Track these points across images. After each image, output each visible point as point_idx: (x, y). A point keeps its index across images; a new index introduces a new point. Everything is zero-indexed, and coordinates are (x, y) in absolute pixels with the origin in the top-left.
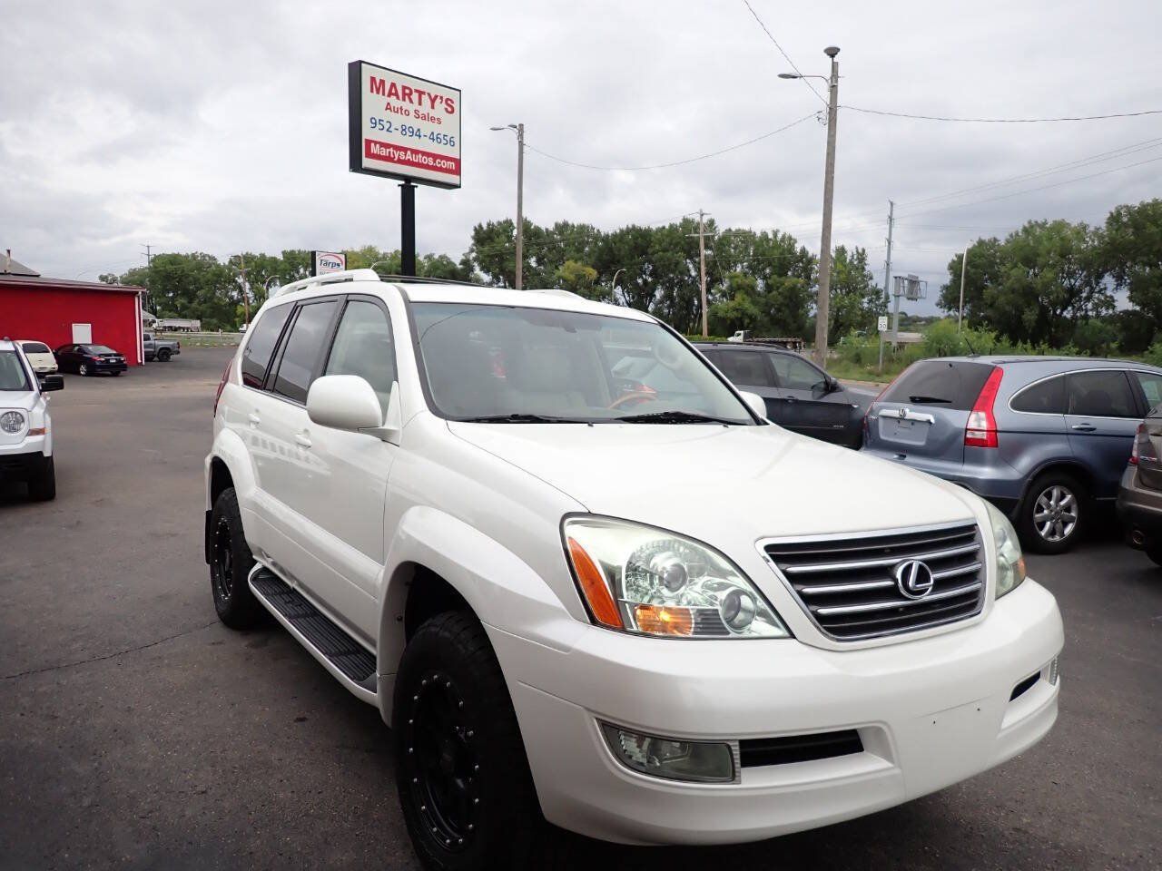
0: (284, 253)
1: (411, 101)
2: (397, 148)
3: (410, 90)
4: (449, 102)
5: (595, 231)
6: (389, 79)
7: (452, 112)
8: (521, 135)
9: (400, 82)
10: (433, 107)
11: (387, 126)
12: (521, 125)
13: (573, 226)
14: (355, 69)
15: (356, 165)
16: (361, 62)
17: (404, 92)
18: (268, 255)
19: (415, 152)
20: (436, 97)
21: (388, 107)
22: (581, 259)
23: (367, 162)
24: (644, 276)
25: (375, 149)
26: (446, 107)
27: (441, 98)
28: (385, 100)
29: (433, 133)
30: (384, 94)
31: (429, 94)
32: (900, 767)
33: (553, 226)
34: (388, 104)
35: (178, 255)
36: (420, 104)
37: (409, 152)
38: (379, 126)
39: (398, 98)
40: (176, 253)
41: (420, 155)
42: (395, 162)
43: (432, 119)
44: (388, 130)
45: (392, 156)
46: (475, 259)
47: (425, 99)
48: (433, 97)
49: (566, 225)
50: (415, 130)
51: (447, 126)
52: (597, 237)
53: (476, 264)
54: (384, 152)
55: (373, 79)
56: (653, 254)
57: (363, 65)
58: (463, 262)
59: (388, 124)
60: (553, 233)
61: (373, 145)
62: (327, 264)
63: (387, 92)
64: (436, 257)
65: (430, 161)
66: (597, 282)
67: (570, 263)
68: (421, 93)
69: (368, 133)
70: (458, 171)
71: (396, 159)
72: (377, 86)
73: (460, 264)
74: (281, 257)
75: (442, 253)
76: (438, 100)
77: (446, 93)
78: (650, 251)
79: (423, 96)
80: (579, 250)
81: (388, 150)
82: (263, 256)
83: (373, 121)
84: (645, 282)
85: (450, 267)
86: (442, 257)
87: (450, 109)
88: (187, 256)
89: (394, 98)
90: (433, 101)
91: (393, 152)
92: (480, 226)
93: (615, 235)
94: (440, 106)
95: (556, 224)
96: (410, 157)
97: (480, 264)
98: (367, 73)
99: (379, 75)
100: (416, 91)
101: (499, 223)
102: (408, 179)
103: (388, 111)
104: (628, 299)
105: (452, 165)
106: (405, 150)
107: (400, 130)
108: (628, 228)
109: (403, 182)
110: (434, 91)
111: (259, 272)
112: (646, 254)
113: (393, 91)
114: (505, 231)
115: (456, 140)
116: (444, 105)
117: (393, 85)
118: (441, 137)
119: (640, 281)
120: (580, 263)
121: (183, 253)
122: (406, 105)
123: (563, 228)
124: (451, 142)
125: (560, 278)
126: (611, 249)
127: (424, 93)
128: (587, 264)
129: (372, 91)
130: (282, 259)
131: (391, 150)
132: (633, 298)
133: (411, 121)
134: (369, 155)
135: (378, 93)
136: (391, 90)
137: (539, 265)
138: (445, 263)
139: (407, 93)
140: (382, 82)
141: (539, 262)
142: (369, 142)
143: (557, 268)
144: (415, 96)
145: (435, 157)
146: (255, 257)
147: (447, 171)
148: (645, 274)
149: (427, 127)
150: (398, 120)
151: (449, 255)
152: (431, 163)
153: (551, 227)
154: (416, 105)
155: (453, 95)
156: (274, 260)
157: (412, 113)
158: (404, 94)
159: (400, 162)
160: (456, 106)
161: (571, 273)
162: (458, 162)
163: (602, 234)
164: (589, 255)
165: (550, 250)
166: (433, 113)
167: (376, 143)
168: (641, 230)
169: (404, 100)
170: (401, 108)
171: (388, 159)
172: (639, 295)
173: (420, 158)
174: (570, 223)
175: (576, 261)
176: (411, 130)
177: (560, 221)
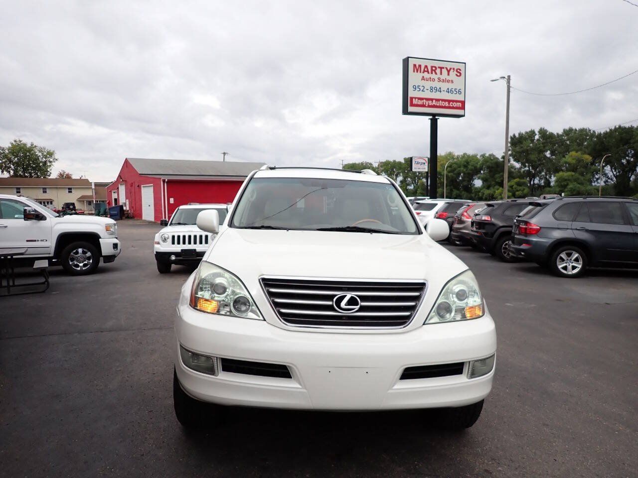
0: (405, 159)
1: (436, 73)
2: (427, 99)
3: (435, 67)
4: (458, 70)
5: (592, 132)
6: (423, 63)
7: (460, 75)
8: (509, 82)
9: (430, 64)
10: (448, 74)
11: (422, 88)
12: (509, 77)
13: (576, 130)
14: (406, 62)
15: (405, 112)
16: (408, 57)
17: (432, 69)
18: (397, 161)
19: (437, 100)
20: (451, 69)
21: (423, 78)
22: (581, 150)
23: (411, 109)
24: (627, 158)
25: (415, 102)
26: (457, 73)
27: (454, 69)
28: (422, 74)
29: (448, 89)
30: (420, 72)
31: (447, 68)
32: (306, 389)
33: (562, 131)
34: (423, 77)
35: (355, 164)
36: (441, 74)
37: (434, 101)
38: (418, 89)
39: (429, 73)
40: (354, 162)
41: (441, 101)
42: (427, 107)
43: (448, 81)
44: (422, 91)
45: (424, 104)
46: (510, 155)
47: (444, 71)
48: (449, 69)
49: (571, 130)
50: (438, 89)
51: (458, 83)
52: (593, 135)
53: (511, 158)
54: (420, 102)
55: (415, 65)
56: (634, 143)
57: (410, 59)
58: (503, 157)
59: (423, 88)
60: (562, 136)
61: (414, 99)
62: (418, 163)
63: (422, 71)
64: (487, 155)
65: (447, 104)
66: (593, 163)
67: (573, 153)
68: (441, 68)
69: (411, 93)
70: (463, 108)
71: (427, 105)
72: (417, 68)
73: (502, 158)
74: (403, 161)
75: (491, 153)
76: (452, 70)
77: (456, 66)
78: (632, 141)
79: (443, 69)
80: (580, 144)
81: (422, 101)
82: (394, 161)
83: (415, 87)
84: (628, 161)
85: (495, 160)
86: (490, 155)
87: (458, 74)
88: (359, 164)
89: (426, 73)
90: (449, 71)
91: (425, 102)
92: (514, 135)
93: (606, 133)
94: (453, 74)
95: (564, 130)
96: (435, 104)
97: (513, 158)
98: (411, 62)
99: (417, 62)
100: (439, 67)
101: (527, 133)
102: (434, 115)
103: (423, 80)
104: (615, 173)
105: (459, 105)
106: (432, 100)
107: (430, 89)
108: (615, 128)
109: (431, 117)
110: (449, 66)
111: (392, 170)
112: (630, 143)
113: (426, 70)
114: (529, 137)
115: (463, 91)
116: (455, 72)
117: (426, 67)
118: (453, 90)
119: (624, 161)
120: (579, 153)
121: (357, 162)
122: (433, 76)
123: (568, 132)
124: (460, 92)
125: (566, 163)
126: (602, 143)
127: (443, 68)
128: (585, 153)
129: (414, 71)
130: (403, 162)
131: (424, 101)
132: (619, 172)
133: (436, 84)
134: (412, 105)
135: (417, 72)
136: (424, 69)
137: (552, 156)
138: (492, 158)
139: (434, 70)
140: (420, 66)
141: (552, 153)
142: (412, 98)
143: (564, 157)
144: (438, 71)
145: (449, 101)
146: (391, 162)
147: (457, 108)
148: (628, 156)
149: (444, 86)
150: (428, 84)
151: (494, 154)
152: (447, 105)
153: (561, 132)
154: (439, 75)
155: (461, 66)
156: (400, 163)
157: (437, 79)
158: (432, 70)
159: (429, 106)
160: (462, 72)
161: (573, 159)
162: (463, 103)
163: (597, 133)
164: (587, 147)
165: (559, 146)
166: (448, 78)
167: (415, 98)
168: (625, 128)
169: (432, 73)
170: (430, 78)
171: (423, 106)
172: (623, 170)
173: (441, 103)
174: (574, 128)
175: (577, 152)
176: (436, 89)
177: (567, 128)
